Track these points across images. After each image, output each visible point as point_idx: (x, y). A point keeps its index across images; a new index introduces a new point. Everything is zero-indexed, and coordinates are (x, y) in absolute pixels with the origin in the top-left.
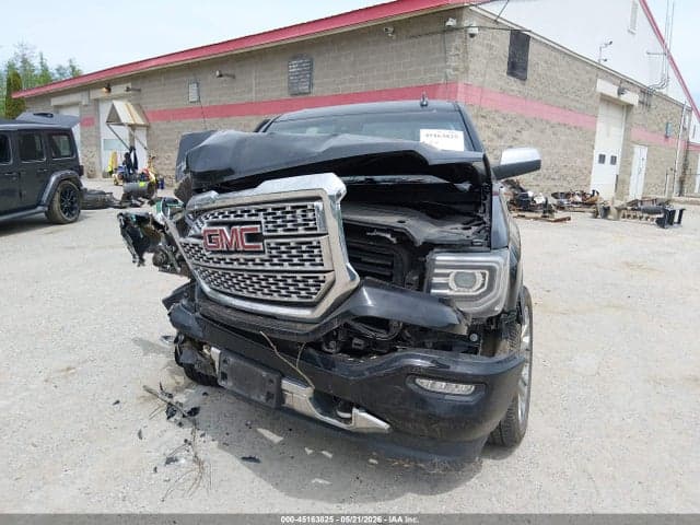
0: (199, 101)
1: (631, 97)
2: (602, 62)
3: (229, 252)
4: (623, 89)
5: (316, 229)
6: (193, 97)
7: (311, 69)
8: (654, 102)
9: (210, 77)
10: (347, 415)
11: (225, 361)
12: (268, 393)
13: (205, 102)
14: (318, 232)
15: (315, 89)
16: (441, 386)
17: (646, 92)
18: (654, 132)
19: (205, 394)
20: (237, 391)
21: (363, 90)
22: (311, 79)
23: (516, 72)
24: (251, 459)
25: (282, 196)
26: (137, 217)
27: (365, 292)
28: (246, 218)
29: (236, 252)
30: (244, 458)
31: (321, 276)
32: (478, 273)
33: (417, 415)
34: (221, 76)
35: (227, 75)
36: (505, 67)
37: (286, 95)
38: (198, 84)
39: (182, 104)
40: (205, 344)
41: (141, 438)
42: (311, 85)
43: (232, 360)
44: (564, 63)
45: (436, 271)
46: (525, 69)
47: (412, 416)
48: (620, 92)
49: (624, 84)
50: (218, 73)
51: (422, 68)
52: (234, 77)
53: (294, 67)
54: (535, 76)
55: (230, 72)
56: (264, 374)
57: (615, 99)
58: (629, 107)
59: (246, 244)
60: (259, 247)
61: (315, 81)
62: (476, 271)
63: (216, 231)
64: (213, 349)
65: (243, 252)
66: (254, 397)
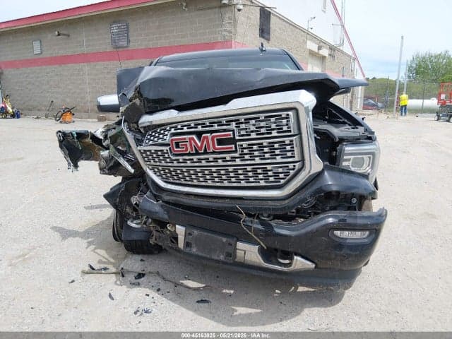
0: (41, 53)
1: (325, 52)
2: (310, 30)
3: (197, 153)
4: (321, 47)
5: (290, 131)
6: (37, 50)
7: (128, 31)
8: (337, 54)
9: (49, 36)
10: (287, 261)
11: (190, 234)
12: (227, 253)
13: (47, 54)
14: (292, 133)
15: (131, 44)
16: (346, 234)
17: (332, 48)
18: (336, 73)
19: (142, 260)
20: (200, 254)
21: (167, 45)
22: (128, 37)
23: (265, 35)
24: (202, 301)
25: (257, 109)
26: (77, 133)
27: (326, 173)
28: (216, 127)
29: (206, 153)
30: (198, 302)
31: (291, 166)
32: (366, 157)
33: (336, 256)
34: (59, 35)
35: (64, 35)
36: (257, 32)
37: (109, 48)
38: (40, 42)
39: (29, 56)
40: (168, 223)
41: (113, 299)
42: (129, 41)
43: (196, 232)
44: (289, 30)
45: (345, 157)
46: (269, 34)
47: (333, 256)
48: (320, 48)
49: (322, 43)
50: (57, 33)
51: (207, 31)
52: (69, 36)
53: (115, 28)
54: (275, 38)
55: (65, 32)
56: (224, 240)
57: (315, 53)
58: (324, 58)
59: (217, 147)
60: (232, 148)
61: (131, 39)
62: (364, 156)
63: (185, 139)
64: (177, 226)
65: (213, 153)
66: (215, 257)
